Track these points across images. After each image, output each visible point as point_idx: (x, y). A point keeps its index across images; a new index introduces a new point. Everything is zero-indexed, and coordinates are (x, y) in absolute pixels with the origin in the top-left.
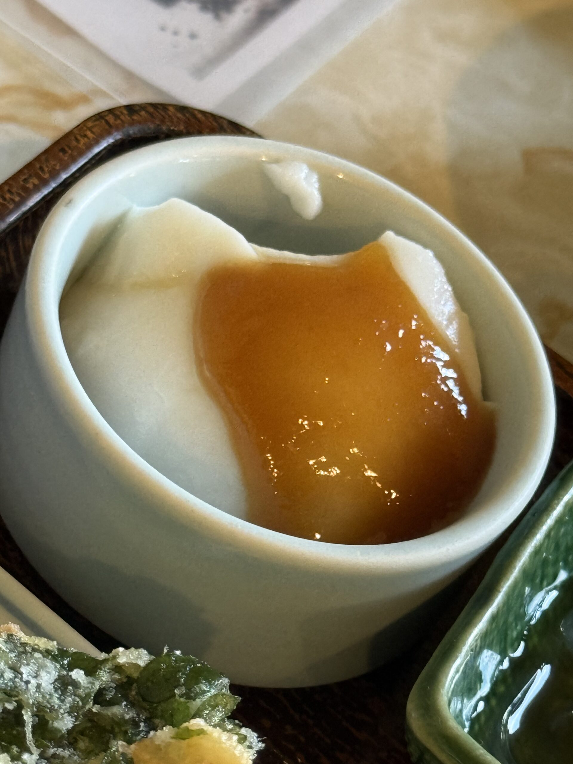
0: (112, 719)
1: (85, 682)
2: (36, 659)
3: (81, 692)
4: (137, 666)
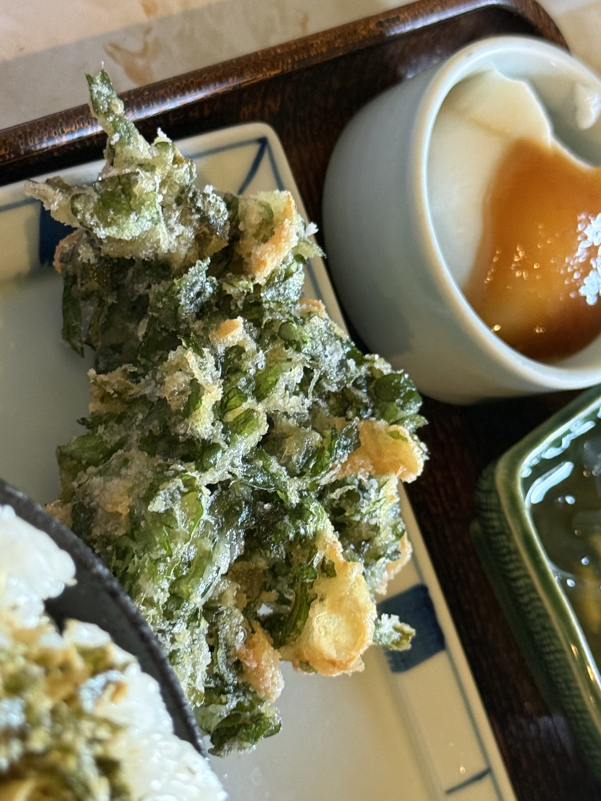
0: (355, 397)
1: (354, 370)
2: (336, 344)
3: (349, 375)
4: (382, 372)
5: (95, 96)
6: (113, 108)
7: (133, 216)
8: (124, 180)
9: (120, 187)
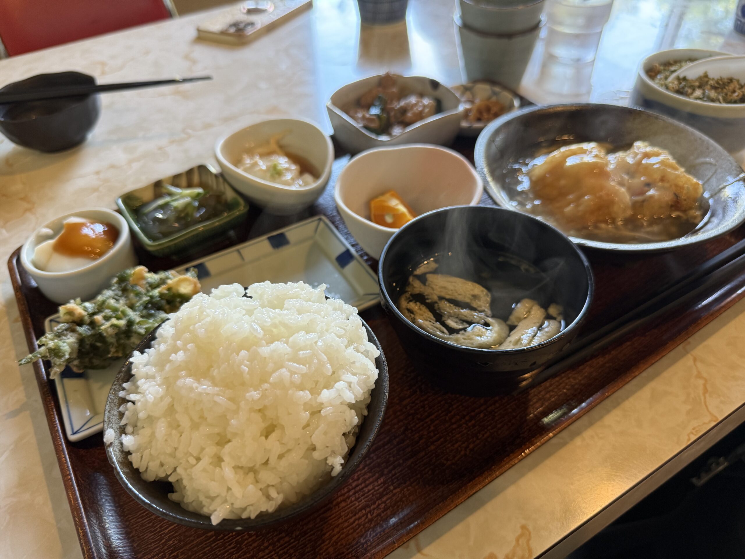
0: (123, 287)
1: (115, 287)
2: (108, 292)
4: (117, 280)
5: (26, 362)
6: (30, 357)
7: (62, 348)
8: (50, 351)
9: (52, 352)
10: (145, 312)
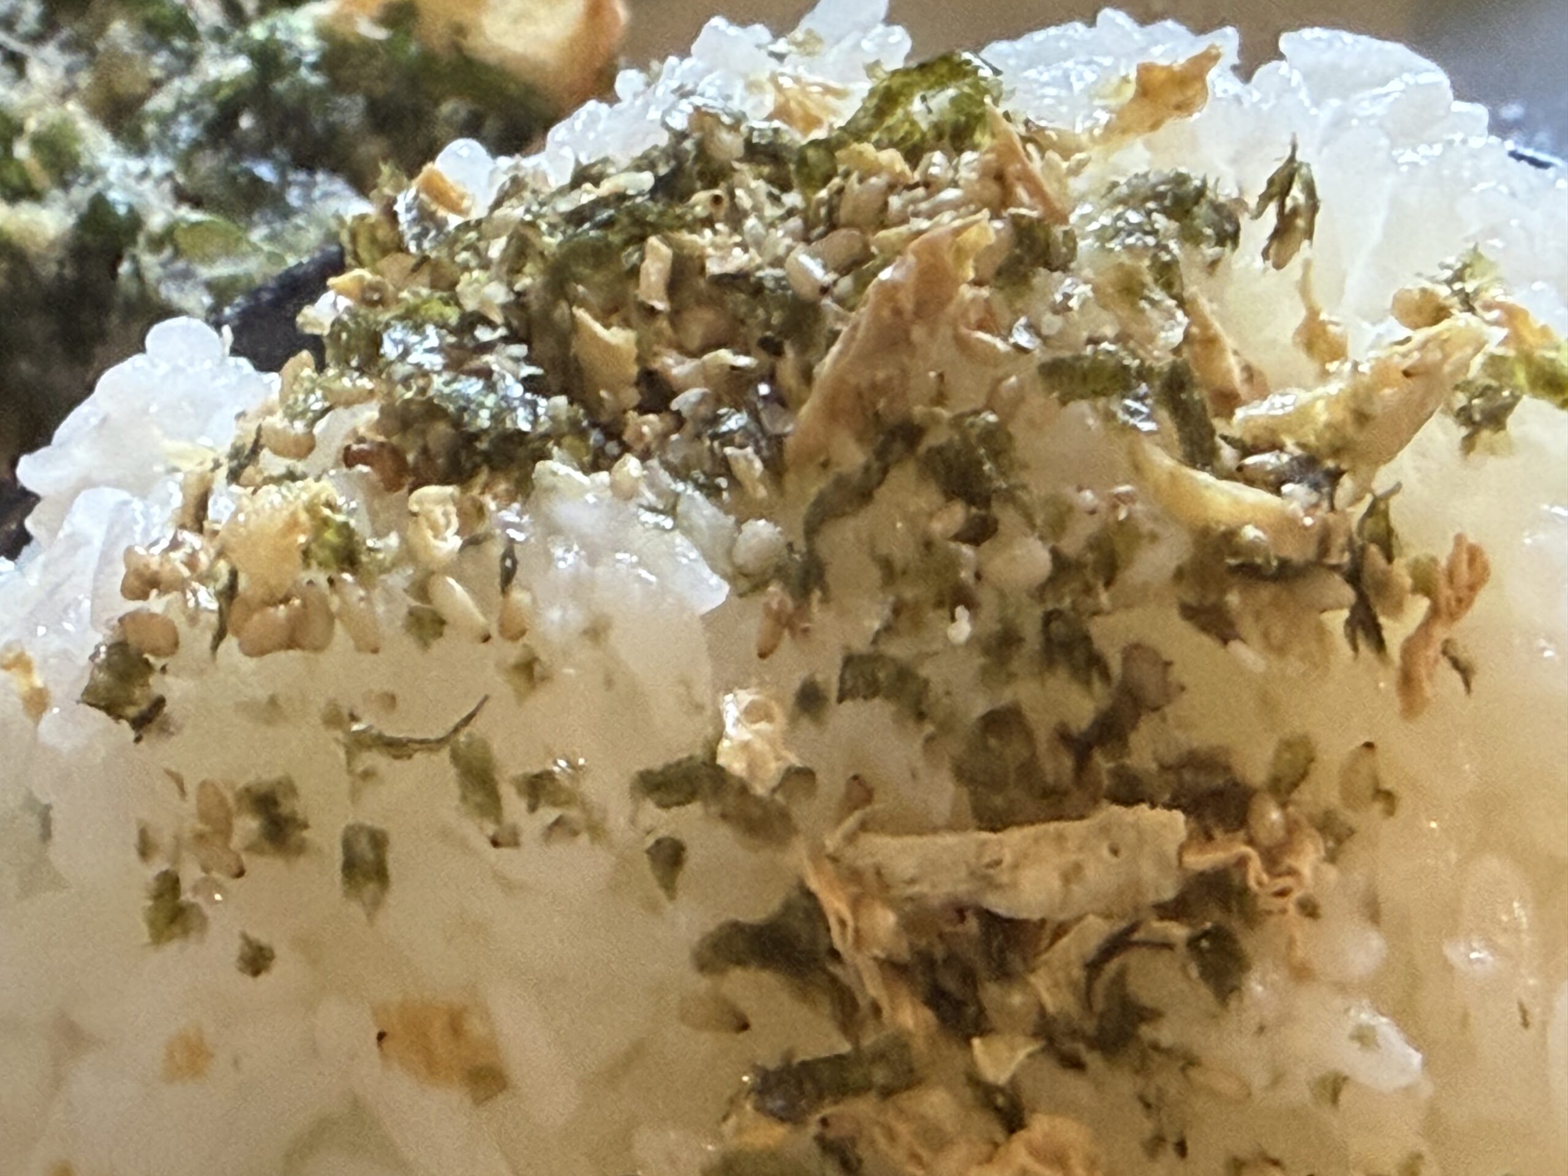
10: (207, 163)
